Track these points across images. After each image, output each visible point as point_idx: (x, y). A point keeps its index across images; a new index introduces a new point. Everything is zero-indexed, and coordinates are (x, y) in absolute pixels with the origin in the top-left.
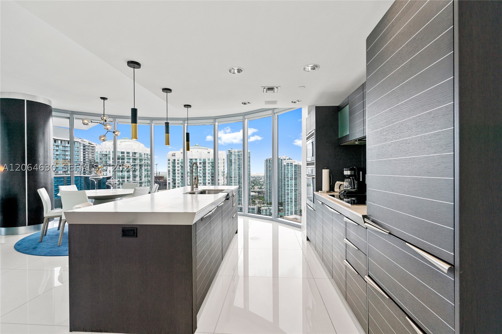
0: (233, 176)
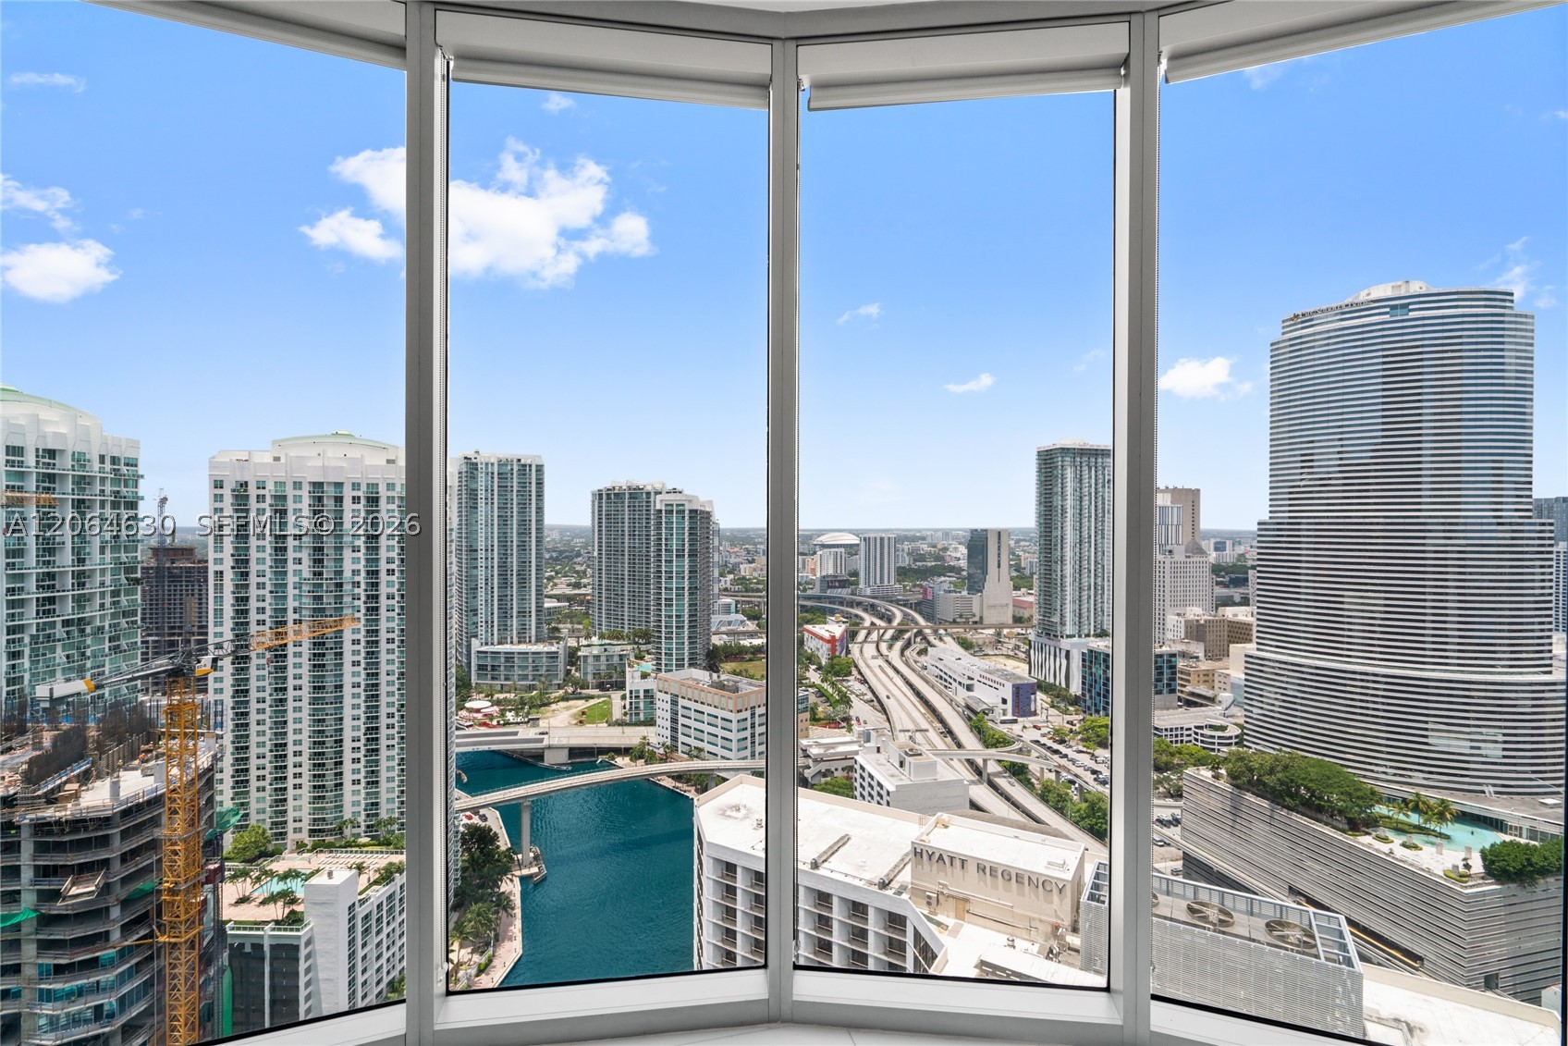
0: (481, 545)
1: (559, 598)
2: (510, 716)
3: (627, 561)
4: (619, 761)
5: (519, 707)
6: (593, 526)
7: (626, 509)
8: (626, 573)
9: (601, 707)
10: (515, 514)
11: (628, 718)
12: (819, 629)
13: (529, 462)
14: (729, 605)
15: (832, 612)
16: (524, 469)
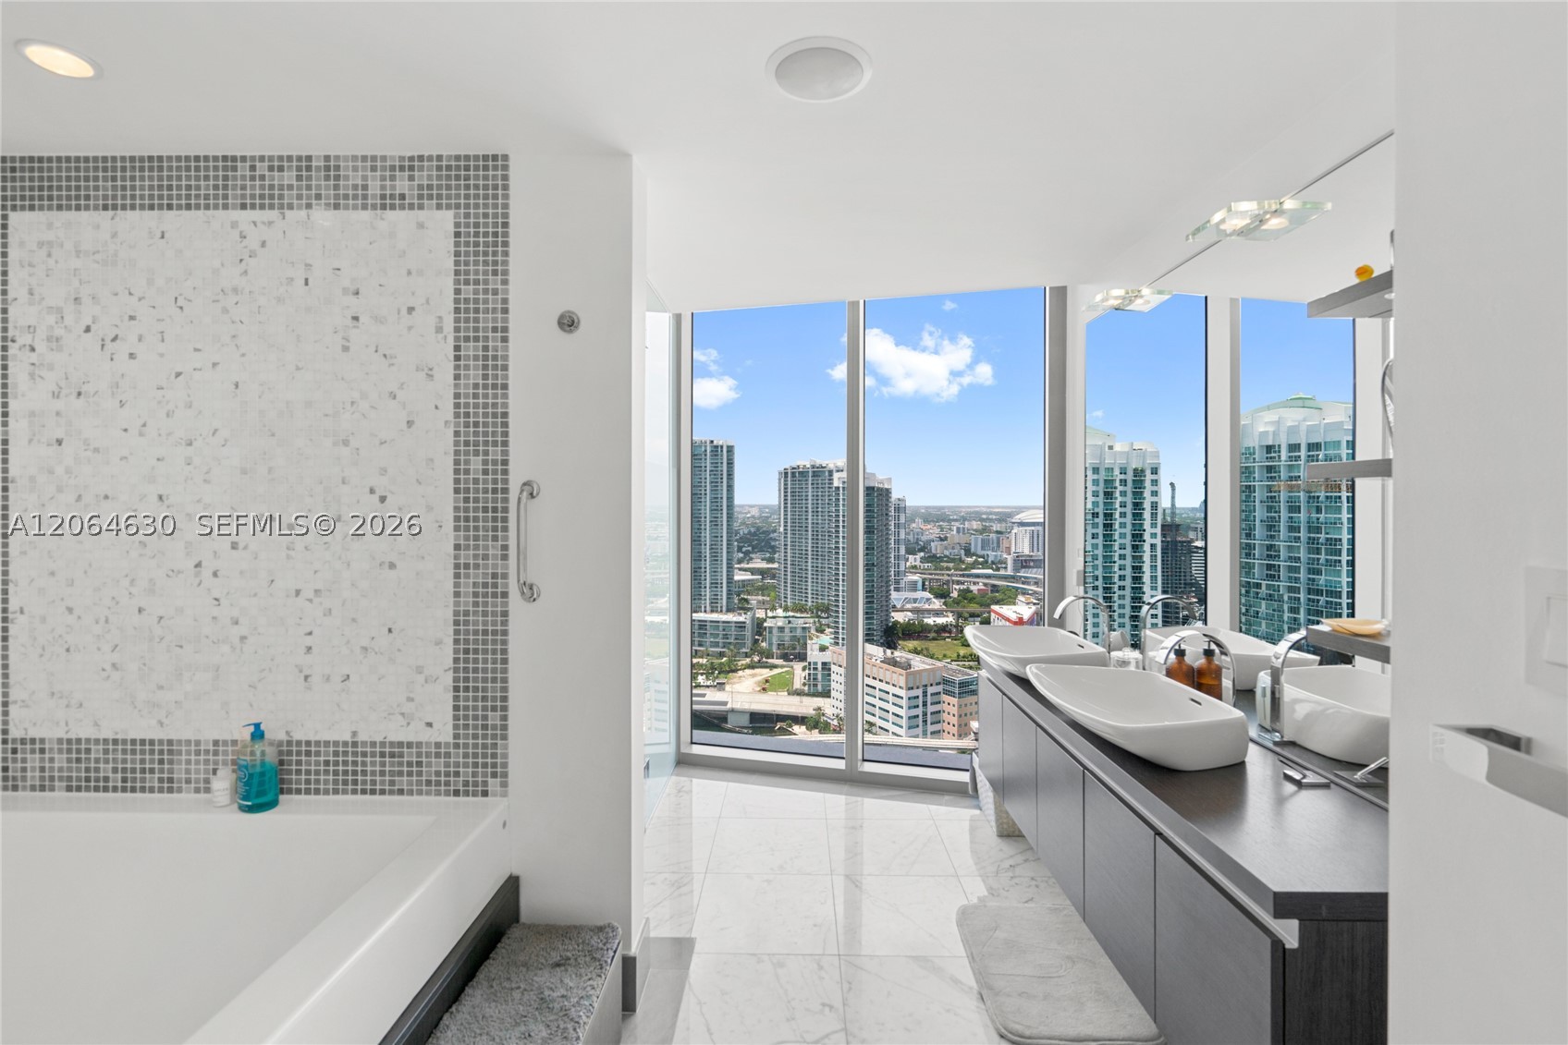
1: (753, 571)
2: (701, 679)
3: (810, 537)
4: (796, 728)
5: (710, 671)
6: (780, 503)
7: (810, 486)
8: (810, 549)
9: (784, 676)
10: (708, 492)
11: (806, 688)
12: (1007, 610)
13: (721, 443)
14: (915, 583)
15: (1024, 593)
16: (716, 449)
